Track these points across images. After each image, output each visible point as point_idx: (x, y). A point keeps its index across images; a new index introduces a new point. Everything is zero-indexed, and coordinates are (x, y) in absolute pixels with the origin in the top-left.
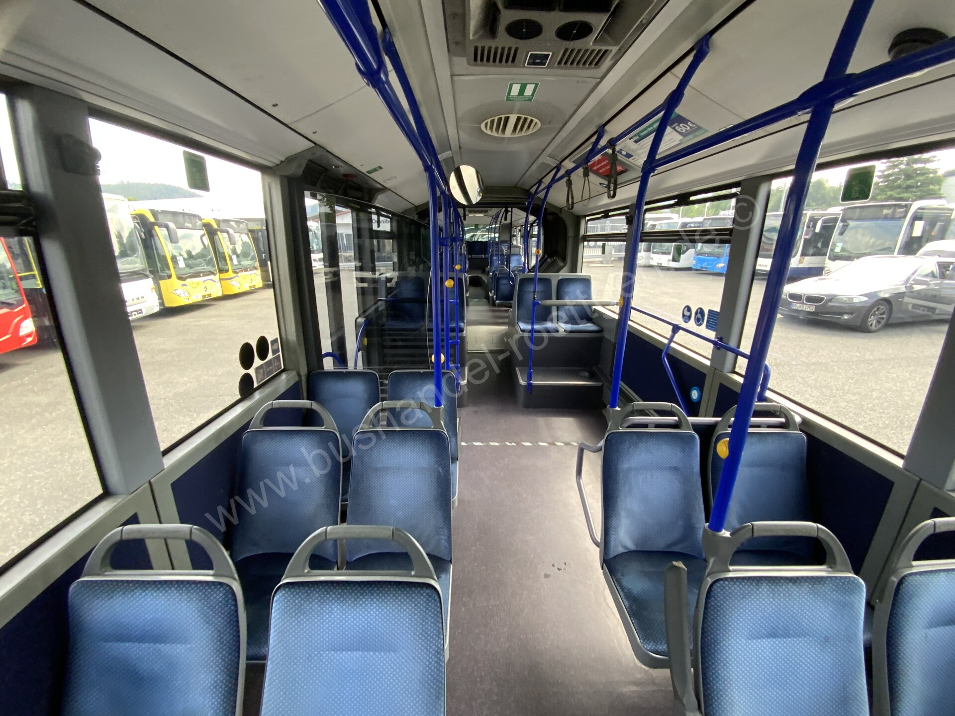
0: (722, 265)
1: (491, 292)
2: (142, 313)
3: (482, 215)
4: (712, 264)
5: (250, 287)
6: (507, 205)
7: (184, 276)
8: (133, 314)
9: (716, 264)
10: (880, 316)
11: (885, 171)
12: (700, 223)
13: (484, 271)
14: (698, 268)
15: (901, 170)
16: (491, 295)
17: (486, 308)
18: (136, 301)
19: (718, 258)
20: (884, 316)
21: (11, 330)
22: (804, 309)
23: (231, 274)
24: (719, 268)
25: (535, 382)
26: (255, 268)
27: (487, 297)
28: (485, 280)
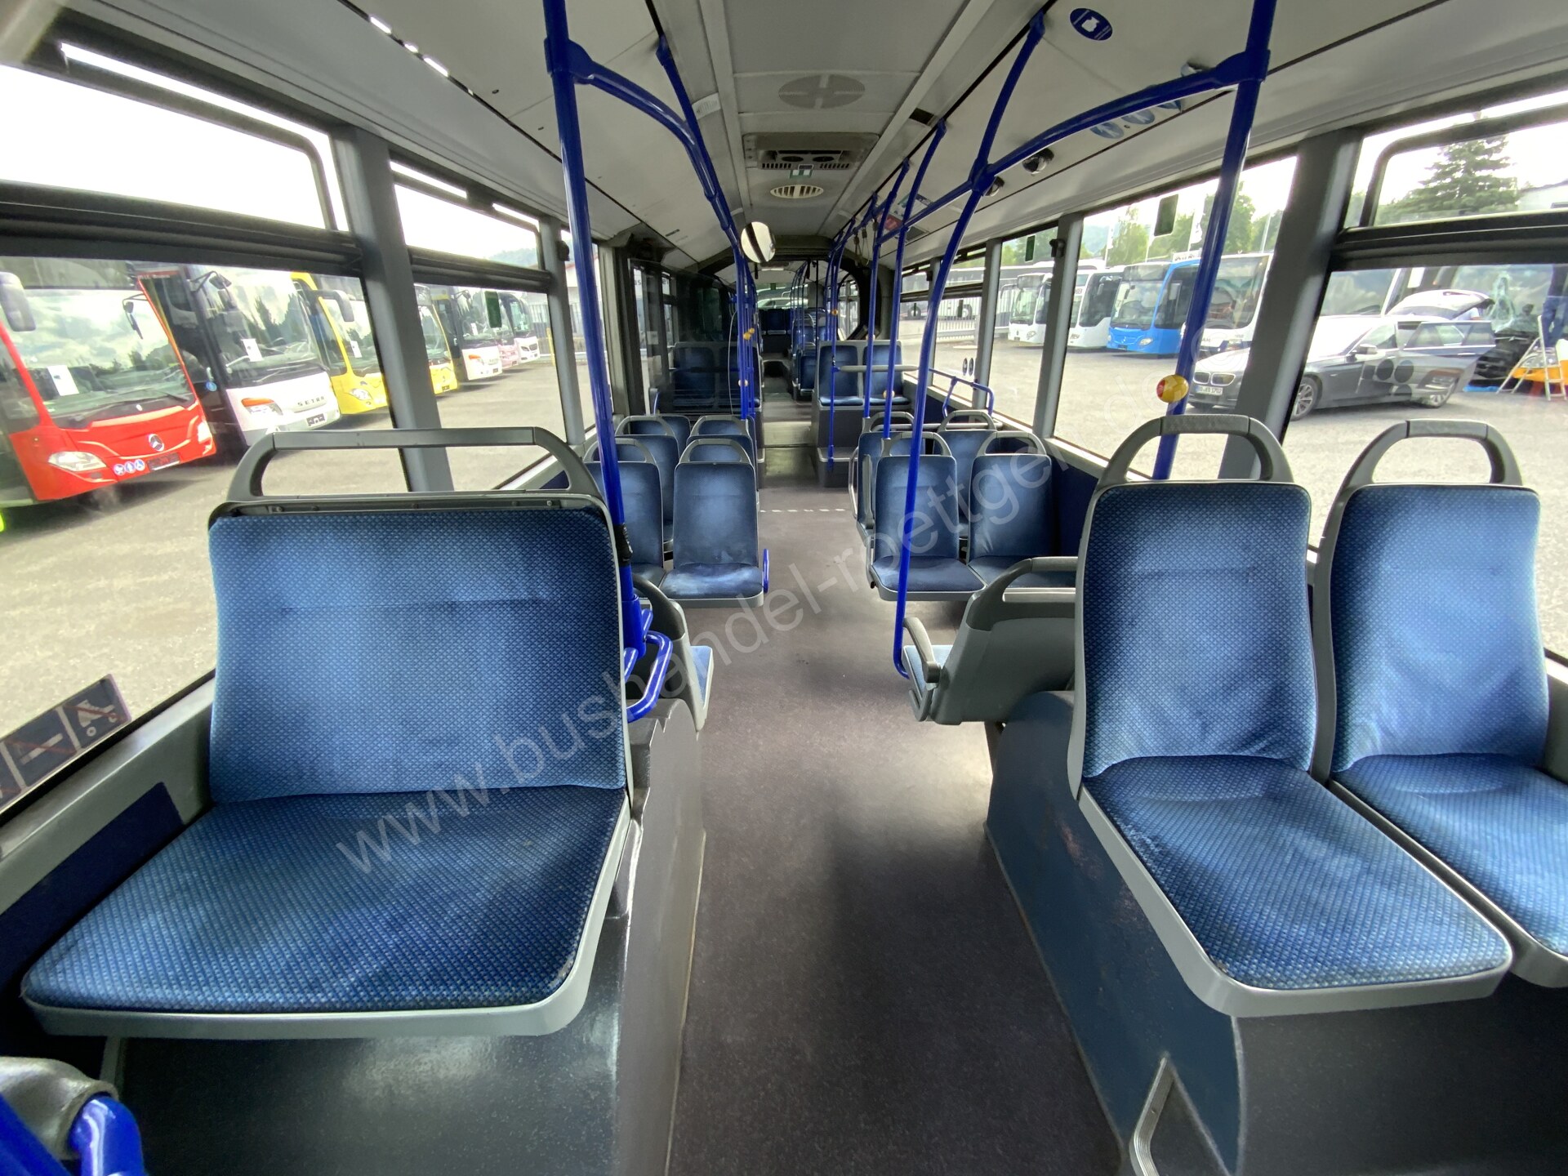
0: (1149, 341)
1: (795, 381)
2: (323, 419)
3: (781, 269)
4: (1133, 341)
5: (443, 388)
6: (811, 258)
7: (362, 370)
8: (315, 419)
9: (1141, 339)
10: (1304, 399)
11: (1430, 182)
12: (1120, 274)
13: (786, 355)
14: (1114, 346)
15: (1456, 182)
16: (795, 385)
17: (789, 403)
18: (316, 403)
19: (1143, 329)
20: (1311, 398)
21: (189, 434)
22: (1210, 393)
24: (1143, 346)
25: (836, 459)
26: (446, 360)
27: (790, 390)
28: (788, 367)
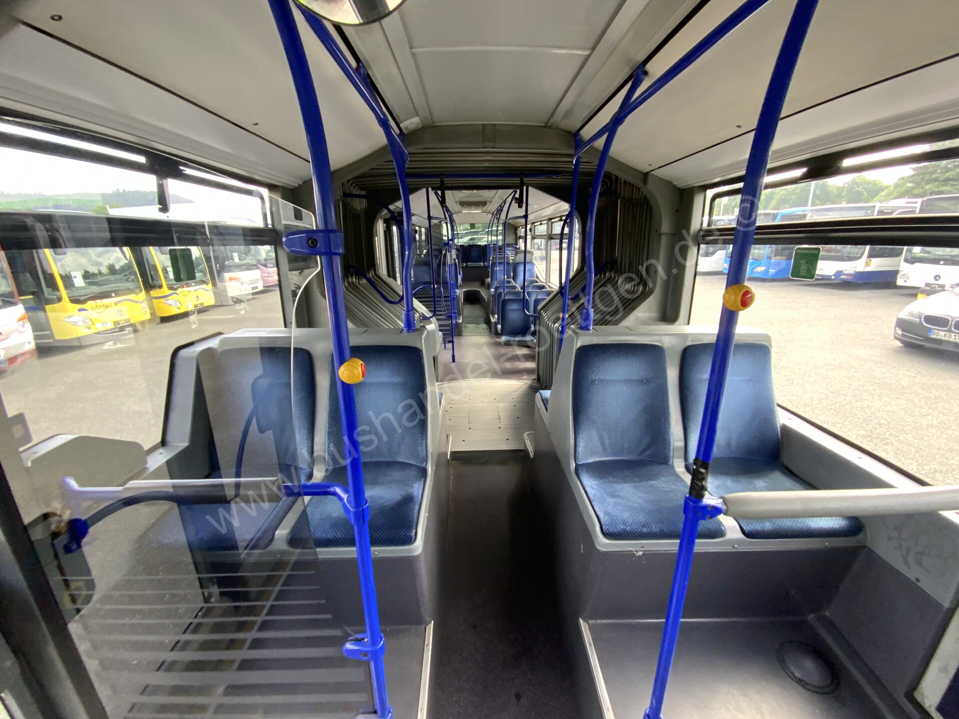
1: (493, 317)
7: (82, 298)
9: (757, 266)
13: (483, 283)
16: (493, 320)
17: (487, 338)
22: (952, 339)
23: (165, 290)
24: (758, 273)
27: (488, 322)
28: (486, 297)
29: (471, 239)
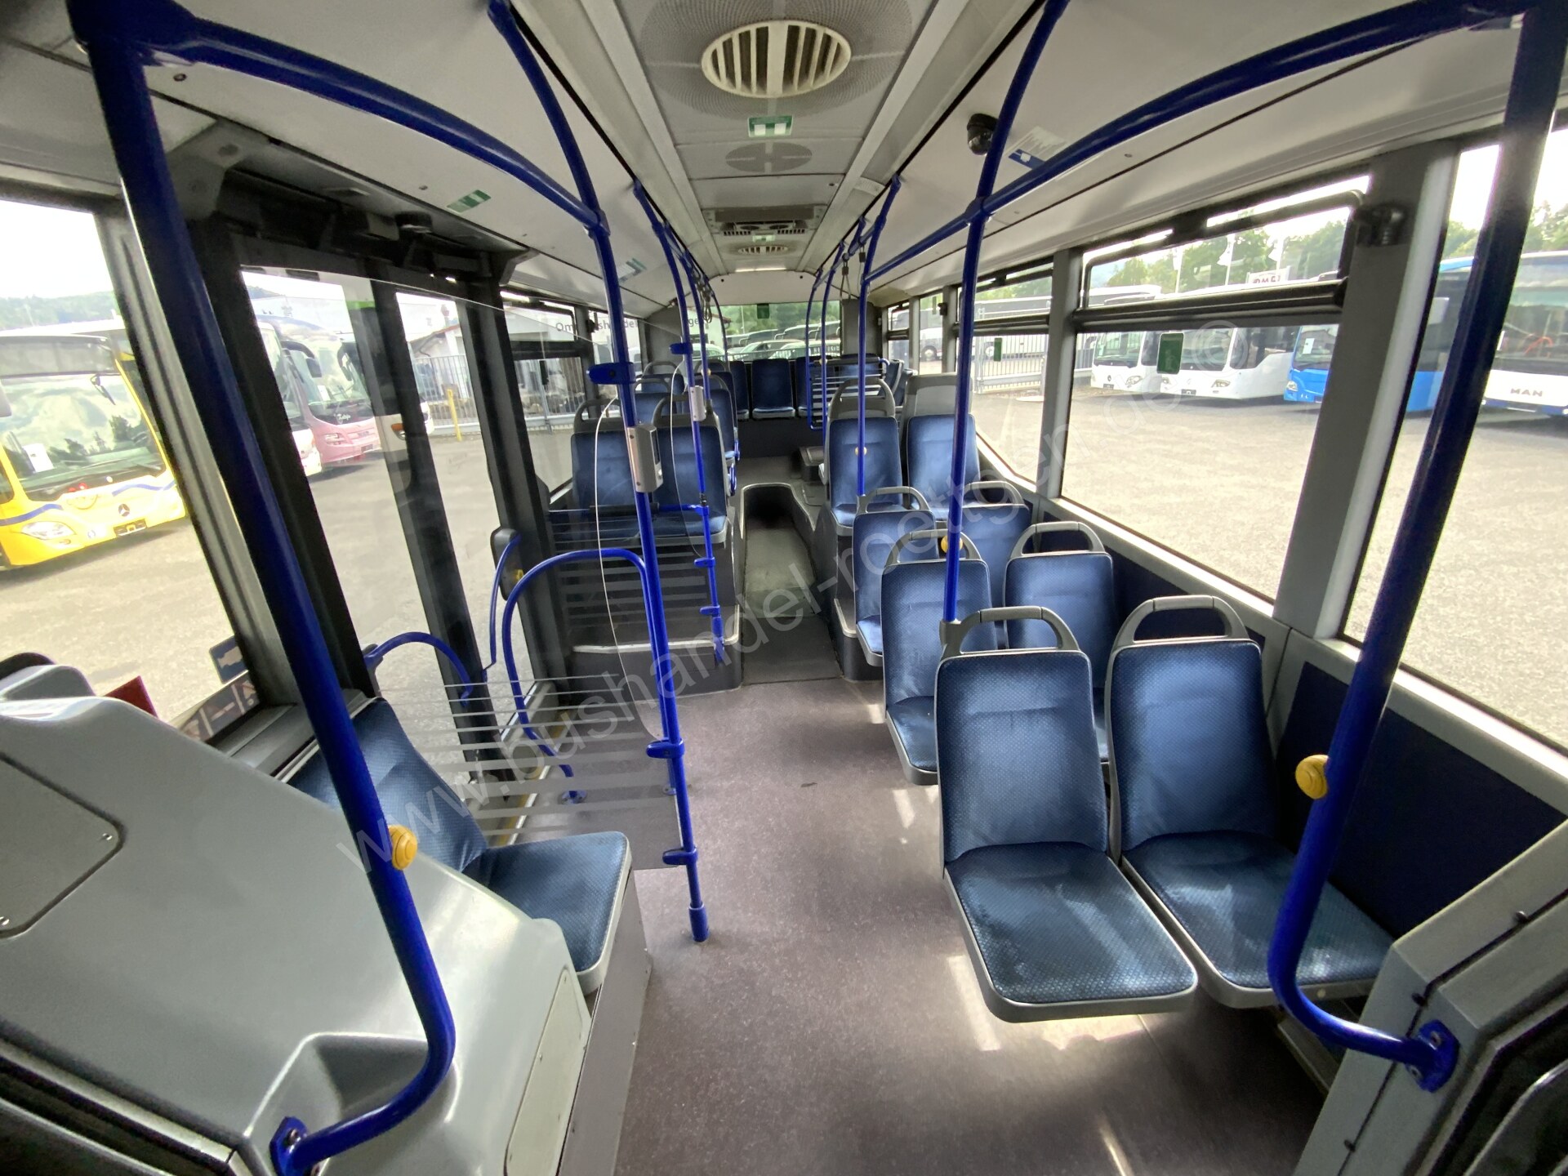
29: (761, 347)
